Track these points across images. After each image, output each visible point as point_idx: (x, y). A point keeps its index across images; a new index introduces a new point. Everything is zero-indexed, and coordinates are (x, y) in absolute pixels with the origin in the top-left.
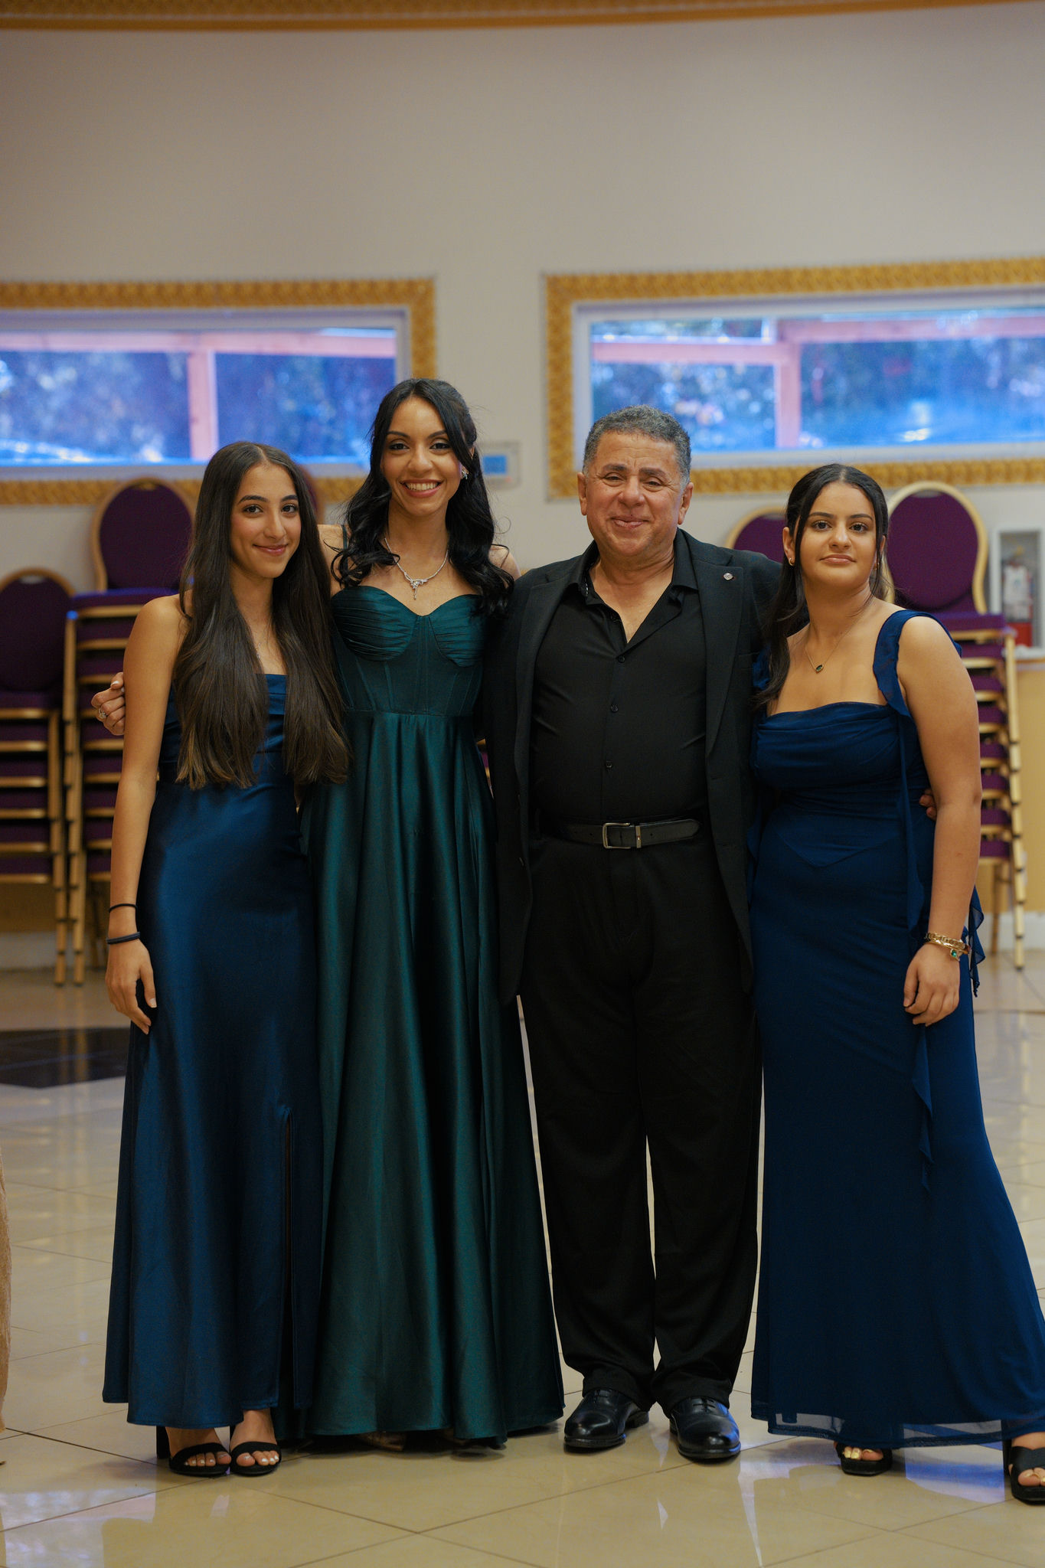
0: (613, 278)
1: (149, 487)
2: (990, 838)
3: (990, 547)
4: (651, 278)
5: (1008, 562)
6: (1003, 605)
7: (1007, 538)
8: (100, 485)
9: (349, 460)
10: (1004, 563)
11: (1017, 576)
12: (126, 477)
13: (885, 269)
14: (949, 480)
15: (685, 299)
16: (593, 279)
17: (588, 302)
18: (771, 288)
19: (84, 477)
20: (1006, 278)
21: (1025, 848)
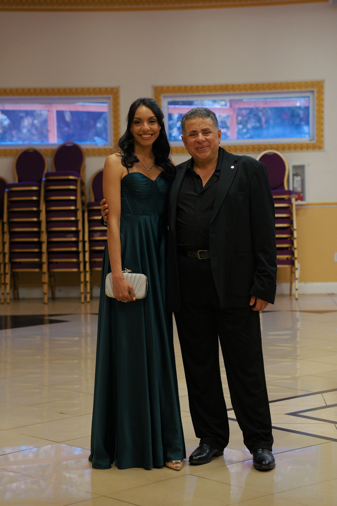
0: (174, 87)
1: (31, 151)
2: (289, 259)
3: (289, 170)
4: (186, 87)
5: (295, 175)
6: (293, 188)
7: (295, 167)
8: (16, 150)
9: (94, 143)
10: (294, 175)
11: (298, 179)
12: (25, 148)
13: (257, 85)
14: (277, 150)
15: (196, 94)
16: (168, 88)
17: (166, 95)
18: (222, 90)
19: (12, 148)
20: (294, 88)
21: (298, 262)
